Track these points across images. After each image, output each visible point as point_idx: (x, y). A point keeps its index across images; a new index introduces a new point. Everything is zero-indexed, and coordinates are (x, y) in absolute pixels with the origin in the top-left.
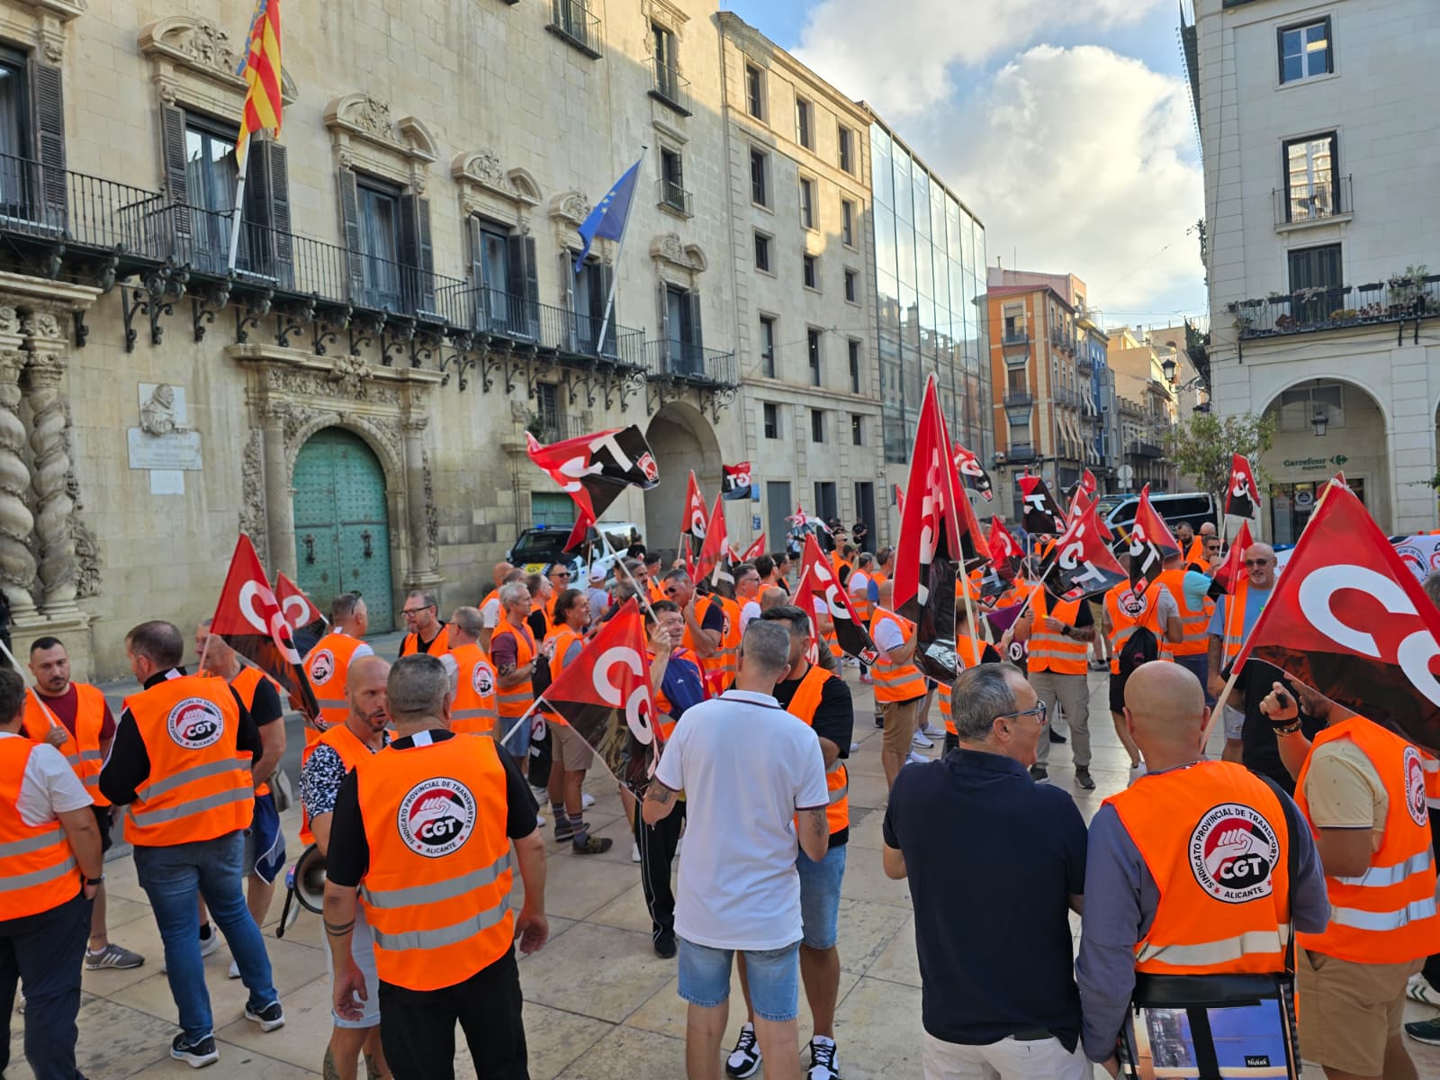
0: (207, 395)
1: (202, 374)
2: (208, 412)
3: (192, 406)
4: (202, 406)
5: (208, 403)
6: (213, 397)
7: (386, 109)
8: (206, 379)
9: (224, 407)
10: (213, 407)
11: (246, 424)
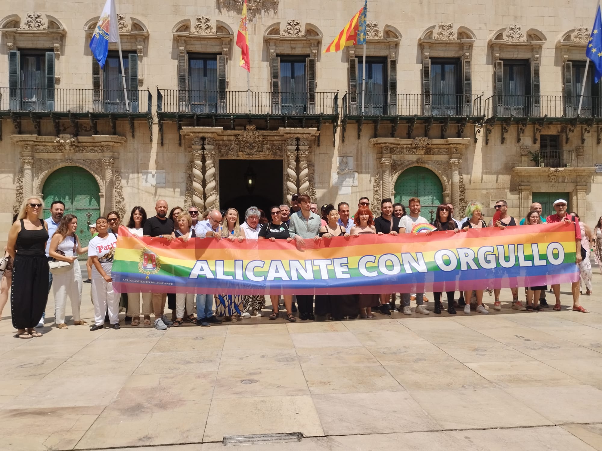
0: (361, 159)
1: (360, 151)
2: (361, 165)
3: (355, 163)
4: (359, 163)
5: (361, 162)
6: (363, 159)
7: (450, 26)
8: (361, 153)
9: (368, 163)
10: (363, 163)
11: (376, 168)
